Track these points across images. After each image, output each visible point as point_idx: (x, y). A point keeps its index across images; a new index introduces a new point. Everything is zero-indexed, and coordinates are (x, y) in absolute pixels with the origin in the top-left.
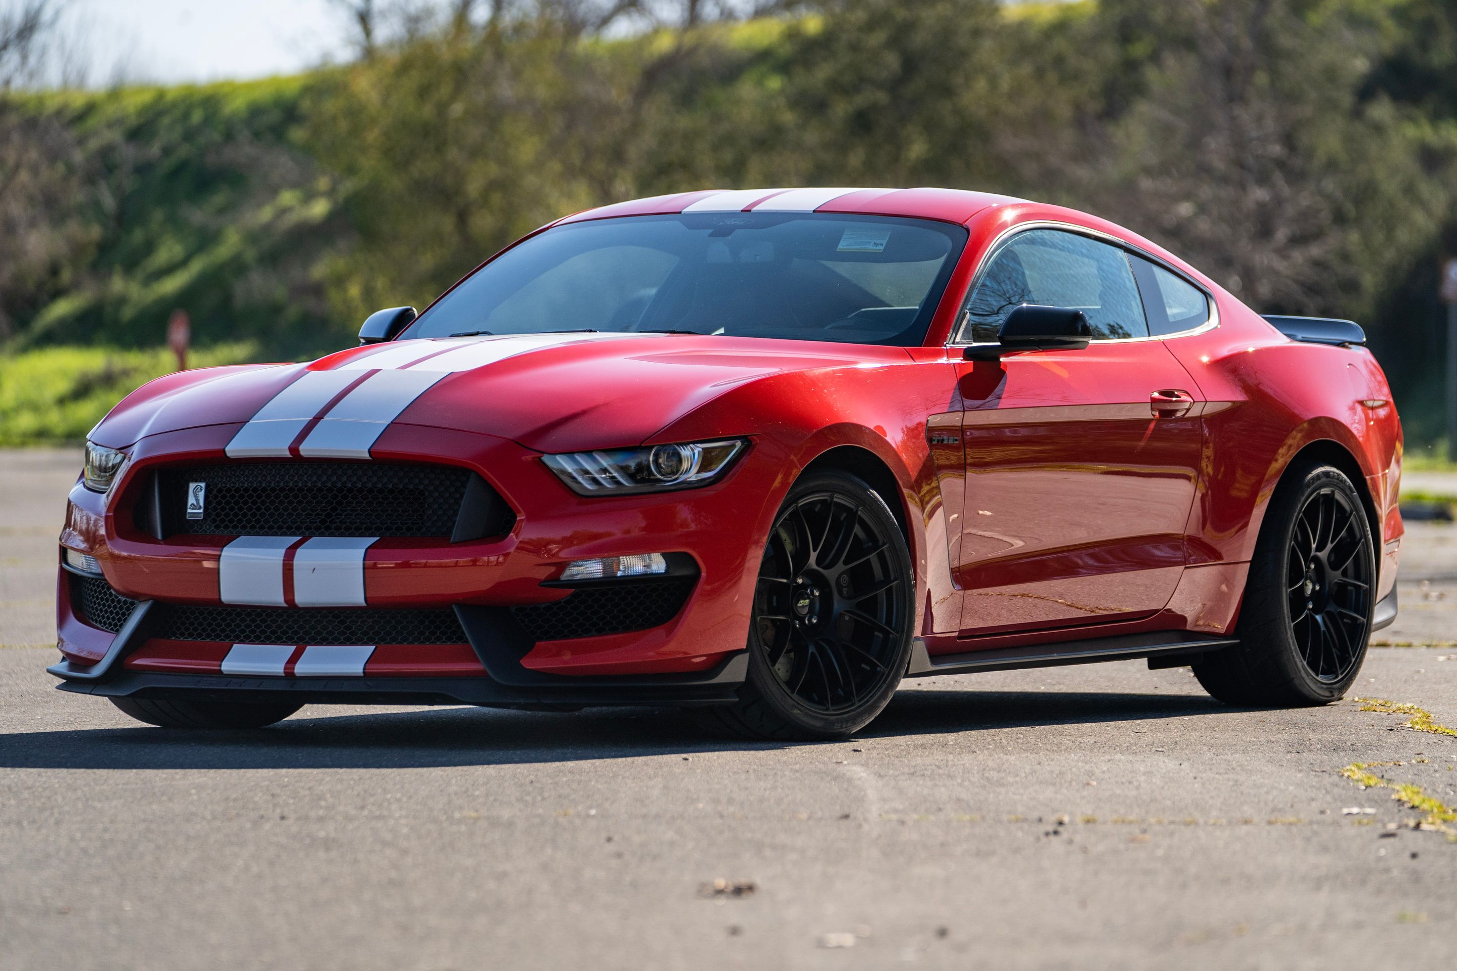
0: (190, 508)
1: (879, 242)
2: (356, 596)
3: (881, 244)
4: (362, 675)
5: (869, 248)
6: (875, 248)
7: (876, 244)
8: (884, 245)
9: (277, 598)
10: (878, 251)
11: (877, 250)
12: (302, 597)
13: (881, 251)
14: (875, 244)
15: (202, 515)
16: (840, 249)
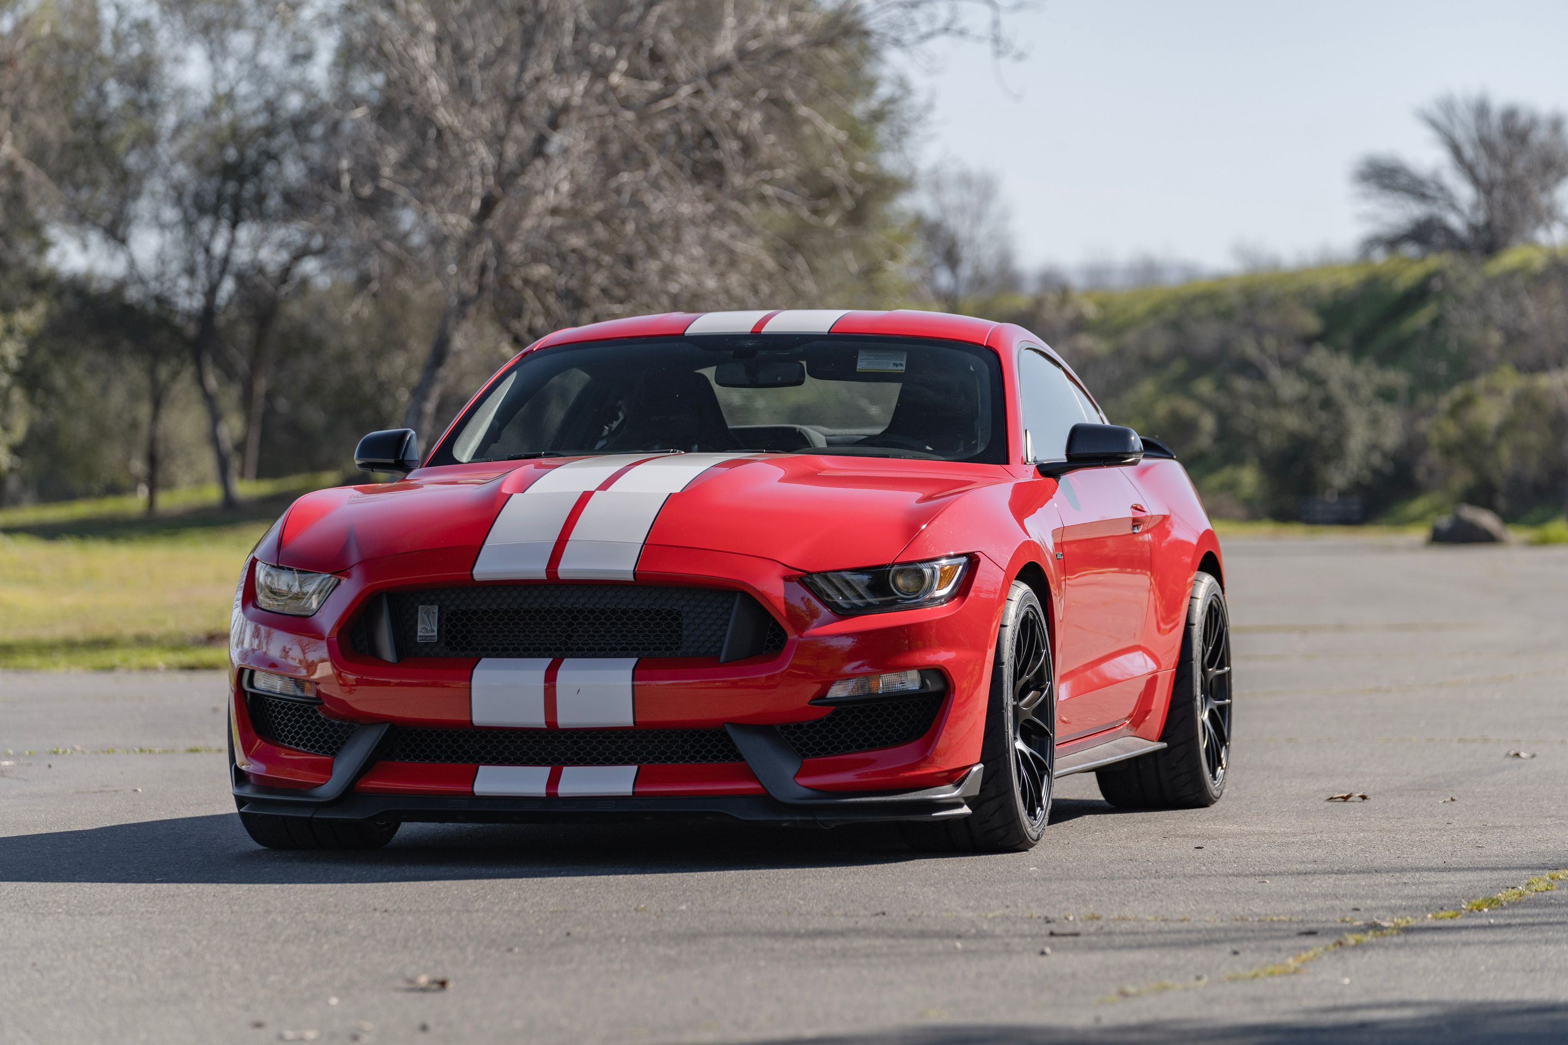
0: (421, 632)
1: (898, 362)
2: (622, 715)
3: (901, 365)
4: (631, 794)
5: (889, 368)
6: (895, 368)
7: (896, 365)
8: (904, 365)
9: (537, 719)
10: (900, 372)
11: (898, 370)
12: (565, 719)
13: (903, 371)
14: (894, 364)
15: (436, 638)
16: (860, 369)
